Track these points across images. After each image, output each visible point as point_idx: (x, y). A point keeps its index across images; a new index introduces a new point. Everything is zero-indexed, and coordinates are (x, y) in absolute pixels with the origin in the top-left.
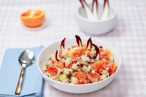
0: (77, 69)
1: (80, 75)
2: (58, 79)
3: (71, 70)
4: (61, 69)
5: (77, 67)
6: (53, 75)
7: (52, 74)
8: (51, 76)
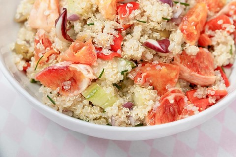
0: (143, 56)
1: (162, 77)
2: (86, 102)
3: (125, 65)
4: (88, 67)
5: (142, 49)
6: (63, 89)
7: (58, 89)
8: (58, 94)
